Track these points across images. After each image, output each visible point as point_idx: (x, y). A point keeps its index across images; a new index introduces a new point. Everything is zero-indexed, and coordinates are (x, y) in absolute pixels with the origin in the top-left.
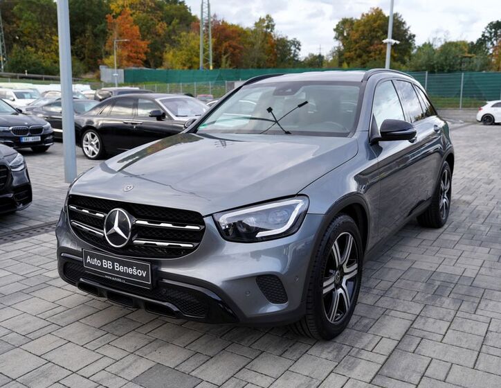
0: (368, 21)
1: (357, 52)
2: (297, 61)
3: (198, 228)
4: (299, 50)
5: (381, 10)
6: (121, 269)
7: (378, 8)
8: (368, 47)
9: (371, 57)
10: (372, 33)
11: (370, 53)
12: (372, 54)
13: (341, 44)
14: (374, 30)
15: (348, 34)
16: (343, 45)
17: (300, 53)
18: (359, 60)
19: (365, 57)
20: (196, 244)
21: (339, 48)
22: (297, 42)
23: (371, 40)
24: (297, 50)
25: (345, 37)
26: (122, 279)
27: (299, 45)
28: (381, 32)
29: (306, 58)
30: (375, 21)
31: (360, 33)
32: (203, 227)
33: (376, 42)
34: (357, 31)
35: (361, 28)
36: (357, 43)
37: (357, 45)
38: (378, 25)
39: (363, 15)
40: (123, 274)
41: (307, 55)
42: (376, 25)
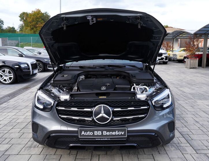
0: (35, 14)
1: (31, 27)
2: (2, 29)
3: (146, 107)
4: (3, 24)
5: (40, 10)
6: (108, 133)
7: (39, 9)
8: (36, 25)
9: (38, 29)
10: (37, 19)
11: (37, 27)
12: (38, 28)
13: (23, 23)
14: (38, 18)
15: (26, 19)
16: (24, 23)
17: (4, 26)
18: (32, 30)
19: (35, 29)
20: (146, 115)
21: (22, 24)
22: (2, 21)
23: (37, 22)
24: (2, 25)
25: (24, 20)
26: (108, 138)
27: (3, 22)
28: (41, 19)
29: (6, 28)
30: (38, 14)
31: (32, 19)
32: (148, 107)
33: (39, 23)
34: (30, 18)
35: (32, 17)
36: (31, 23)
37: (31, 24)
38: (40, 16)
39: (32, 11)
40: (109, 136)
41: (7, 27)
42: (38, 16)
